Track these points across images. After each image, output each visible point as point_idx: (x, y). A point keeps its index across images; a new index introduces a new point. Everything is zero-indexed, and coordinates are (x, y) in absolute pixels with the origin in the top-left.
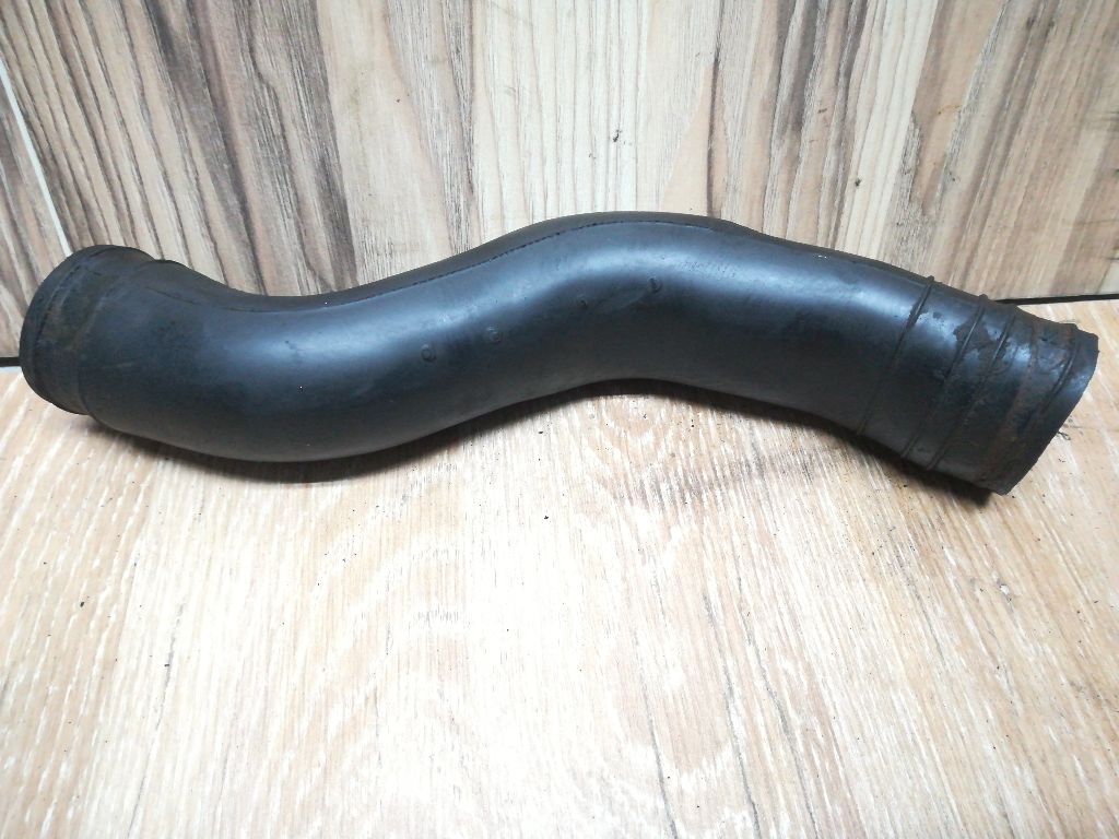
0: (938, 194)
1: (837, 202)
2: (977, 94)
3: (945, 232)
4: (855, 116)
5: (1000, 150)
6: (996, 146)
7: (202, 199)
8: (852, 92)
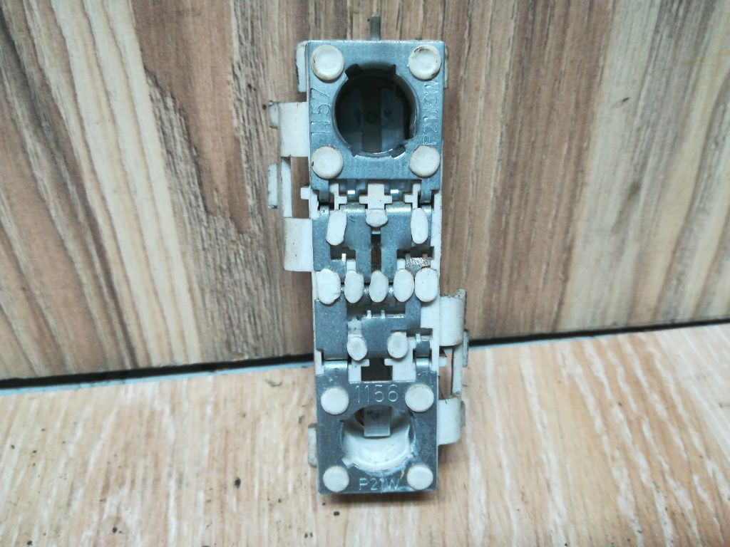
1: (81, 217)
4: (44, 76)
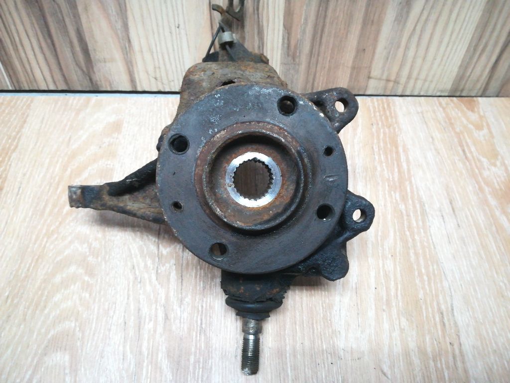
0: (298, 54)
2: (306, 19)
3: (303, 67)
5: (318, 39)
6: (317, 38)
7: (39, 40)
8: (260, 16)
